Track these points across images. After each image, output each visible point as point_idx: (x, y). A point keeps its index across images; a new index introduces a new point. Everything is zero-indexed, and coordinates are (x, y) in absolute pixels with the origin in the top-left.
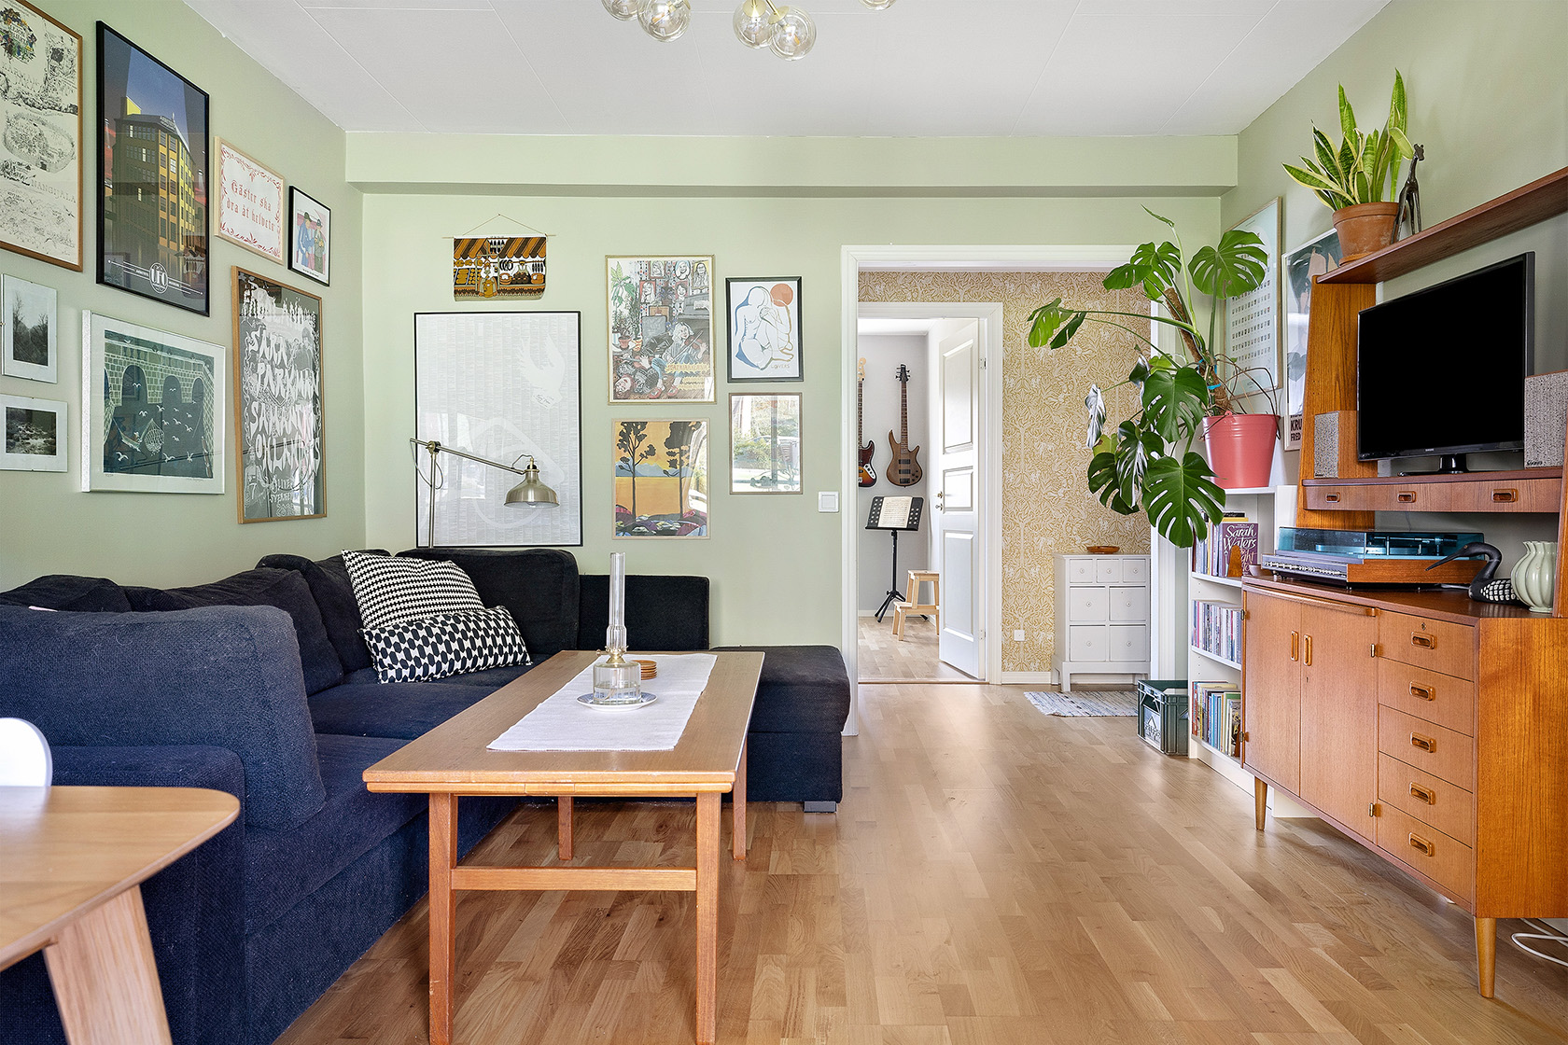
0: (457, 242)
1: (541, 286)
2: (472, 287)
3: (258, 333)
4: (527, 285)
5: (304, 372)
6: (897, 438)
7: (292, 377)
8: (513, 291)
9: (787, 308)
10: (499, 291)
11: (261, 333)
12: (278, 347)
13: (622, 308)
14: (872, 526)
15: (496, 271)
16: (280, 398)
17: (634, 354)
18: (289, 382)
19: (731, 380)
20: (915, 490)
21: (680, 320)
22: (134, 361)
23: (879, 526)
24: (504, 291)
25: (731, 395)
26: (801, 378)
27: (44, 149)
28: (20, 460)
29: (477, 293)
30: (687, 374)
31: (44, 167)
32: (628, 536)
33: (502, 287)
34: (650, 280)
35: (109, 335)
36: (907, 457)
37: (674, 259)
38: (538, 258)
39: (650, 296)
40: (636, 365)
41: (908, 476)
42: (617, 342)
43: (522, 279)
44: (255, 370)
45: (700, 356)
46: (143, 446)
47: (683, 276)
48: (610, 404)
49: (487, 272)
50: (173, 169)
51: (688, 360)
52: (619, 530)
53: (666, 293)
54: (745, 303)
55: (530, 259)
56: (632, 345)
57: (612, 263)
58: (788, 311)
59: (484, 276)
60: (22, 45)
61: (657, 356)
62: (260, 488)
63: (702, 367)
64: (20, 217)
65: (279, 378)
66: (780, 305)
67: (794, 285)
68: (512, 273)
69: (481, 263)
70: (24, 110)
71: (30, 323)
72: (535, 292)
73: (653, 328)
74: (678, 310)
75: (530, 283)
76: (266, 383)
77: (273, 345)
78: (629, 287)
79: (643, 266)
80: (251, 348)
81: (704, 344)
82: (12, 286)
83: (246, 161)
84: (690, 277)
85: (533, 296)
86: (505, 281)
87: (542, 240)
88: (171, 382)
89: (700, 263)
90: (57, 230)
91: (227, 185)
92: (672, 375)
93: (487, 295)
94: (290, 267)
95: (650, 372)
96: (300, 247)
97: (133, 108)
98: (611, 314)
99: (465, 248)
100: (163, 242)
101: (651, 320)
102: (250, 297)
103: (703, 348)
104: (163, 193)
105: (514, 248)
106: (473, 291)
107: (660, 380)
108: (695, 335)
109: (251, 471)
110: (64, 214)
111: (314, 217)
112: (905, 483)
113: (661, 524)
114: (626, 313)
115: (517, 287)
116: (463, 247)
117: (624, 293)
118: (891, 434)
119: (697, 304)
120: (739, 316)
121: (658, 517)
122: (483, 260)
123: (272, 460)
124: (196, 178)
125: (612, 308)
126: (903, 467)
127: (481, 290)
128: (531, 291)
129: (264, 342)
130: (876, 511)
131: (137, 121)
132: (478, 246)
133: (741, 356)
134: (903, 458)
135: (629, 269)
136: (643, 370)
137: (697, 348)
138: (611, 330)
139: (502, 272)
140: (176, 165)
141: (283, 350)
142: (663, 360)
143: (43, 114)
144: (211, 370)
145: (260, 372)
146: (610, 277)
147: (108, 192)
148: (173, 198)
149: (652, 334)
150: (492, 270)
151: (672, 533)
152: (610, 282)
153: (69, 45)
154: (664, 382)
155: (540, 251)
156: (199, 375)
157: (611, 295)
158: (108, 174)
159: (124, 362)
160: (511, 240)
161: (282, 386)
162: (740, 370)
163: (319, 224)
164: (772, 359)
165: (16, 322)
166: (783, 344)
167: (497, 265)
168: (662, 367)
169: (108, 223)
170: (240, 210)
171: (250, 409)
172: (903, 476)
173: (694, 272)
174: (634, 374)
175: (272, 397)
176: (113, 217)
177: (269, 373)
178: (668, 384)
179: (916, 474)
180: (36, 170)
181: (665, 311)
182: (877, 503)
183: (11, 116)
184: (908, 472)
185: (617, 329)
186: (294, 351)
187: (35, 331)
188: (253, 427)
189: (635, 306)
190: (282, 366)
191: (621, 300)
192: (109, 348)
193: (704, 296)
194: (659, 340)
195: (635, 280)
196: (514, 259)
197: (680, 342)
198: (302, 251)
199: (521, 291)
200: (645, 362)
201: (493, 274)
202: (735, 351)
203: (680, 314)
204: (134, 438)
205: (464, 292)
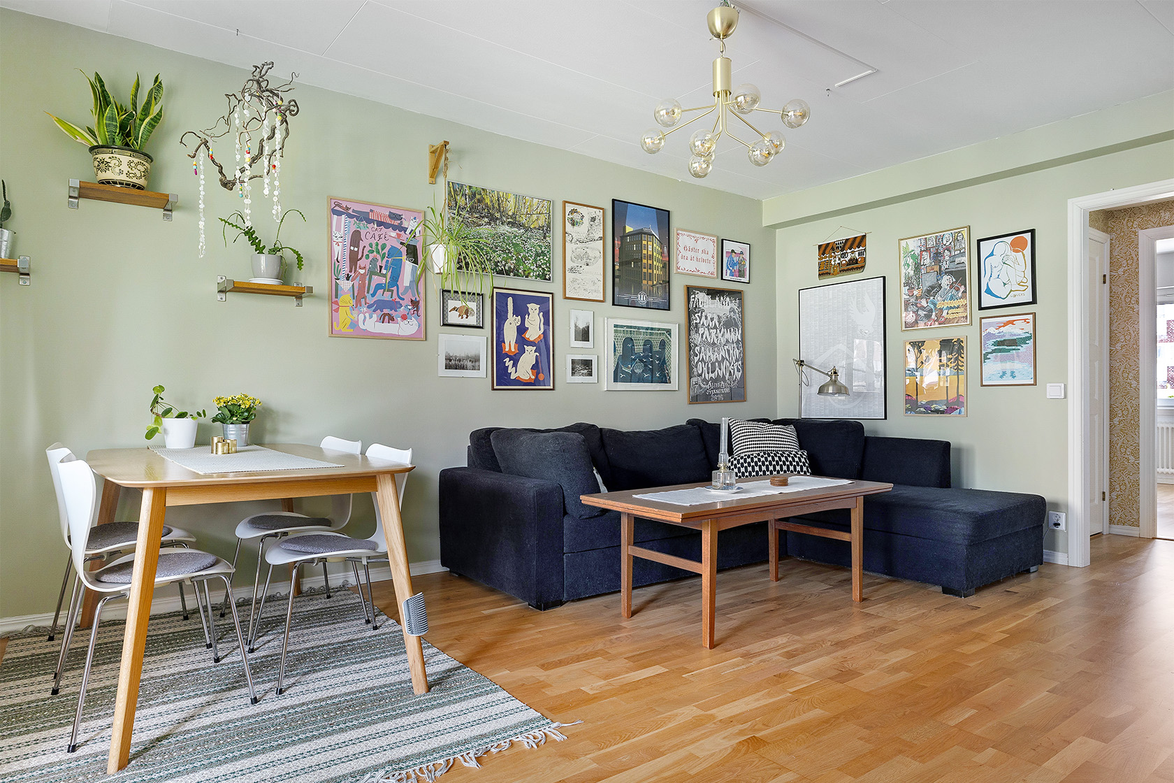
0: (820, 247)
1: (863, 264)
2: (827, 271)
3: (700, 314)
4: (856, 265)
5: (730, 330)
7: (722, 332)
8: (848, 270)
9: (1023, 253)
10: (840, 271)
11: (702, 313)
12: (712, 319)
13: (909, 270)
15: (839, 259)
16: (714, 344)
17: (917, 298)
18: (720, 335)
19: (981, 308)
21: (946, 273)
22: (629, 336)
24: (843, 270)
25: (981, 318)
26: (1034, 301)
27: (588, 258)
28: (578, 379)
29: (830, 274)
30: (951, 308)
31: (587, 265)
32: (913, 414)
33: (842, 268)
34: (927, 250)
35: (616, 326)
37: (942, 234)
38: (861, 248)
39: (927, 259)
40: (919, 305)
42: (907, 292)
43: (853, 261)
44: (697, 332)
45: (960, 294)
46: (633, 371)
47: (948, 243)
48: (903, 331)
49: (835, 261)
50: (650, 249)
51: (952, 298)
52: (907, 410)
53: (937, 256)
54: (992, 254)
55: (857, 249)
56: (915, 293)
57: (903, 243)
58: (1024, 255)
59: (833, 263)
60: (578, 221)
61: (932, 298)
62: (701, 388)
63: (962, 302)
64: (577, 286)
65: (713, 335)
66: (1018, 251)
67: (1028, 236)
68: (847, 259)
69: (832, 256)
70: (580, 245)
71: (582, 326)
72: (859, 268)
73: (928, 280)
74: (945, 266)
75: (857, 263)
76: (704, 337)
77: (709, 318)
78: (913, 256)
79: (923, 241)
80: (695, 322)
81: (963, 286)
82: (574, 313)
83: (693, 234)
84: (952, 244)
85: (859, 271)
86: (844, 264)
87: (864, 237)
88: (647, 342)
89: (959, 232)
90: (593, 288)
91: (681, 249)
92: (941, 310)
93: (834, 275)
94: (722, 279)
95: (928, 309)
96: (728, 268)
97: (629, 229)
98: (903, 275)
99: (824, 249)
100: (644, 282)
101: (928, 275)
102: (694, 298)
103: (962, 289)
104: (644, 261)
105: (849, 244)
106: (827, 273)
107: (934, 314)
108: (956, 281)
109: (694, 380)
110: (596, 281)
111: (738, 250)
113: (934, 406)
114: (912, 273)
115: (850, 267)
116: (823, 248)
117: (910, 261)
119: (957, 260)
120: (987, 264)
121: (932, 402)
122: (833, 254)
123: (708, 373)
124: (663, 250)
125: (903, 271)
127: (832, 272)
128: (857, 268)
129: (703, 318)
131: (631, 234)
132: (830, 247)
133: (989, 291)
135: (914, 245)
136: (923, 308)
137: (958, 290)
138: (902, 285)
139: (842, 259)
140: (652, 247)
141: (716, 320)
142: (935, 301)
143: (587, 245)
144: (670, 335)
145: (701, 332)
146: (902, 252)
147: (617, 267)
148: (650, 262)
149: (928, 284)
150: (837, 259)
151: (942, 412)
152: (902, 255)
153: (599, 213)
154: (936, 314)
155: (863, 243)
156: (663, 337)
157: (902, 263)
158: (617, 259)
159: (622, 336)
160: (847, 240)
161: (715, 338)
162: (987, 301)
163: (742, 253)
164: (1011, 291)
165: (576, 326)
166: (1019, 280)
167: (839, 256)
168: (935, 305)
169: (617, 280)
170: (689, 258)
171: (694, 350)
173: (956, 240)
174: (917, 311)
175: (709, 344)
176: (619, 277)
177: (707, 332)
178: (939, 316)
180: (585, 267)
181: (937, 268)
183: (574, 249)
185: (906, 284)
186: (723, 320)
187: (584, 329)
188: (696, 359)
189: (917, 268)
190: (715, 327)
191: (908, 265)
192: (616, 331)
193: (962, 254)
194: (932, 287)
195: (917, 251)
196: (849, 251)
197: (946, 287)
198: (730, 269)
199: (852, 269)
200: (924, 303)
201: (838, 261)
202: (984, 288)
203: (946, 269)
204: (628, 368)
205: (823, 274)
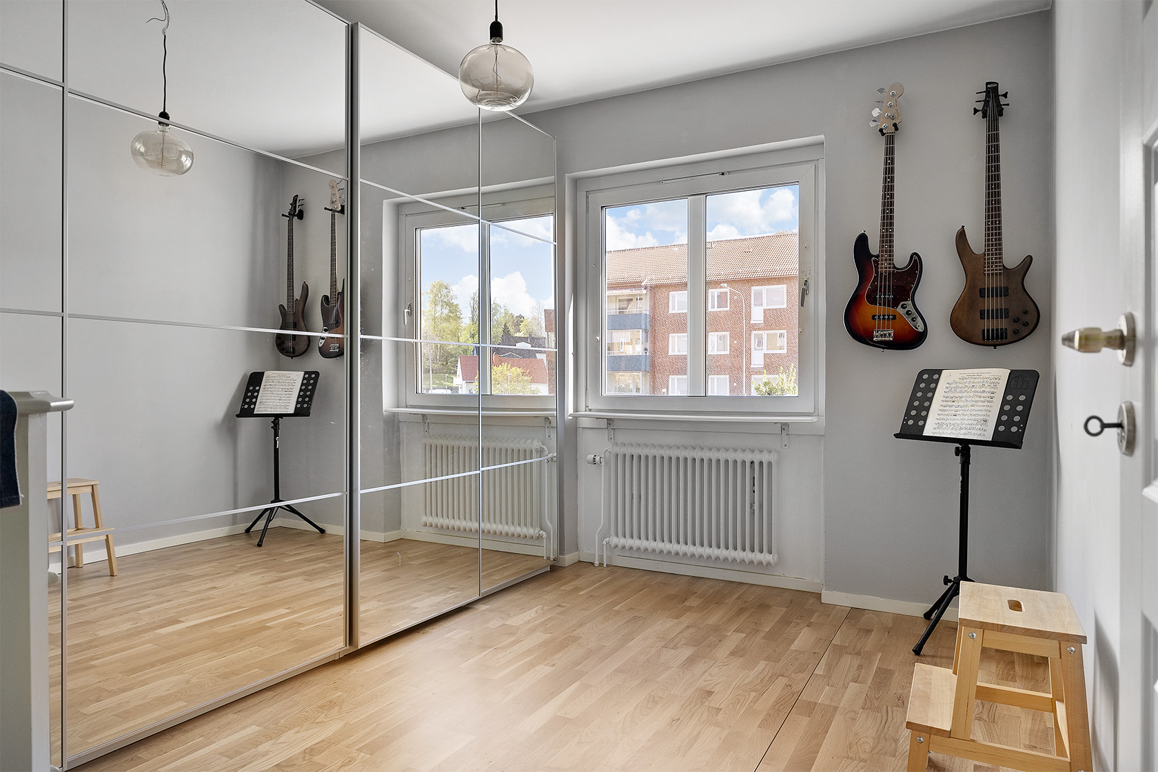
6: (977, 242)
14: (912, 430)
20: (1022, 356)
23: (927, 432)
36: (999, 282)
41: (1002, 324)
112: (996, 339)
118: (961, 235)
126: (990, 304)
130: (920, 400)
134: (990, 283)
172: (989, 324)
179: (1027, 318)
182: (927, 382)
184: (1004, 313)
